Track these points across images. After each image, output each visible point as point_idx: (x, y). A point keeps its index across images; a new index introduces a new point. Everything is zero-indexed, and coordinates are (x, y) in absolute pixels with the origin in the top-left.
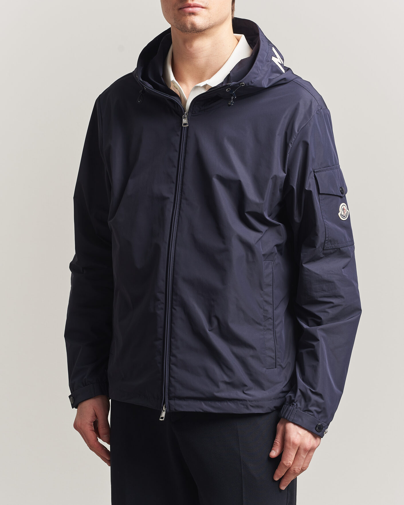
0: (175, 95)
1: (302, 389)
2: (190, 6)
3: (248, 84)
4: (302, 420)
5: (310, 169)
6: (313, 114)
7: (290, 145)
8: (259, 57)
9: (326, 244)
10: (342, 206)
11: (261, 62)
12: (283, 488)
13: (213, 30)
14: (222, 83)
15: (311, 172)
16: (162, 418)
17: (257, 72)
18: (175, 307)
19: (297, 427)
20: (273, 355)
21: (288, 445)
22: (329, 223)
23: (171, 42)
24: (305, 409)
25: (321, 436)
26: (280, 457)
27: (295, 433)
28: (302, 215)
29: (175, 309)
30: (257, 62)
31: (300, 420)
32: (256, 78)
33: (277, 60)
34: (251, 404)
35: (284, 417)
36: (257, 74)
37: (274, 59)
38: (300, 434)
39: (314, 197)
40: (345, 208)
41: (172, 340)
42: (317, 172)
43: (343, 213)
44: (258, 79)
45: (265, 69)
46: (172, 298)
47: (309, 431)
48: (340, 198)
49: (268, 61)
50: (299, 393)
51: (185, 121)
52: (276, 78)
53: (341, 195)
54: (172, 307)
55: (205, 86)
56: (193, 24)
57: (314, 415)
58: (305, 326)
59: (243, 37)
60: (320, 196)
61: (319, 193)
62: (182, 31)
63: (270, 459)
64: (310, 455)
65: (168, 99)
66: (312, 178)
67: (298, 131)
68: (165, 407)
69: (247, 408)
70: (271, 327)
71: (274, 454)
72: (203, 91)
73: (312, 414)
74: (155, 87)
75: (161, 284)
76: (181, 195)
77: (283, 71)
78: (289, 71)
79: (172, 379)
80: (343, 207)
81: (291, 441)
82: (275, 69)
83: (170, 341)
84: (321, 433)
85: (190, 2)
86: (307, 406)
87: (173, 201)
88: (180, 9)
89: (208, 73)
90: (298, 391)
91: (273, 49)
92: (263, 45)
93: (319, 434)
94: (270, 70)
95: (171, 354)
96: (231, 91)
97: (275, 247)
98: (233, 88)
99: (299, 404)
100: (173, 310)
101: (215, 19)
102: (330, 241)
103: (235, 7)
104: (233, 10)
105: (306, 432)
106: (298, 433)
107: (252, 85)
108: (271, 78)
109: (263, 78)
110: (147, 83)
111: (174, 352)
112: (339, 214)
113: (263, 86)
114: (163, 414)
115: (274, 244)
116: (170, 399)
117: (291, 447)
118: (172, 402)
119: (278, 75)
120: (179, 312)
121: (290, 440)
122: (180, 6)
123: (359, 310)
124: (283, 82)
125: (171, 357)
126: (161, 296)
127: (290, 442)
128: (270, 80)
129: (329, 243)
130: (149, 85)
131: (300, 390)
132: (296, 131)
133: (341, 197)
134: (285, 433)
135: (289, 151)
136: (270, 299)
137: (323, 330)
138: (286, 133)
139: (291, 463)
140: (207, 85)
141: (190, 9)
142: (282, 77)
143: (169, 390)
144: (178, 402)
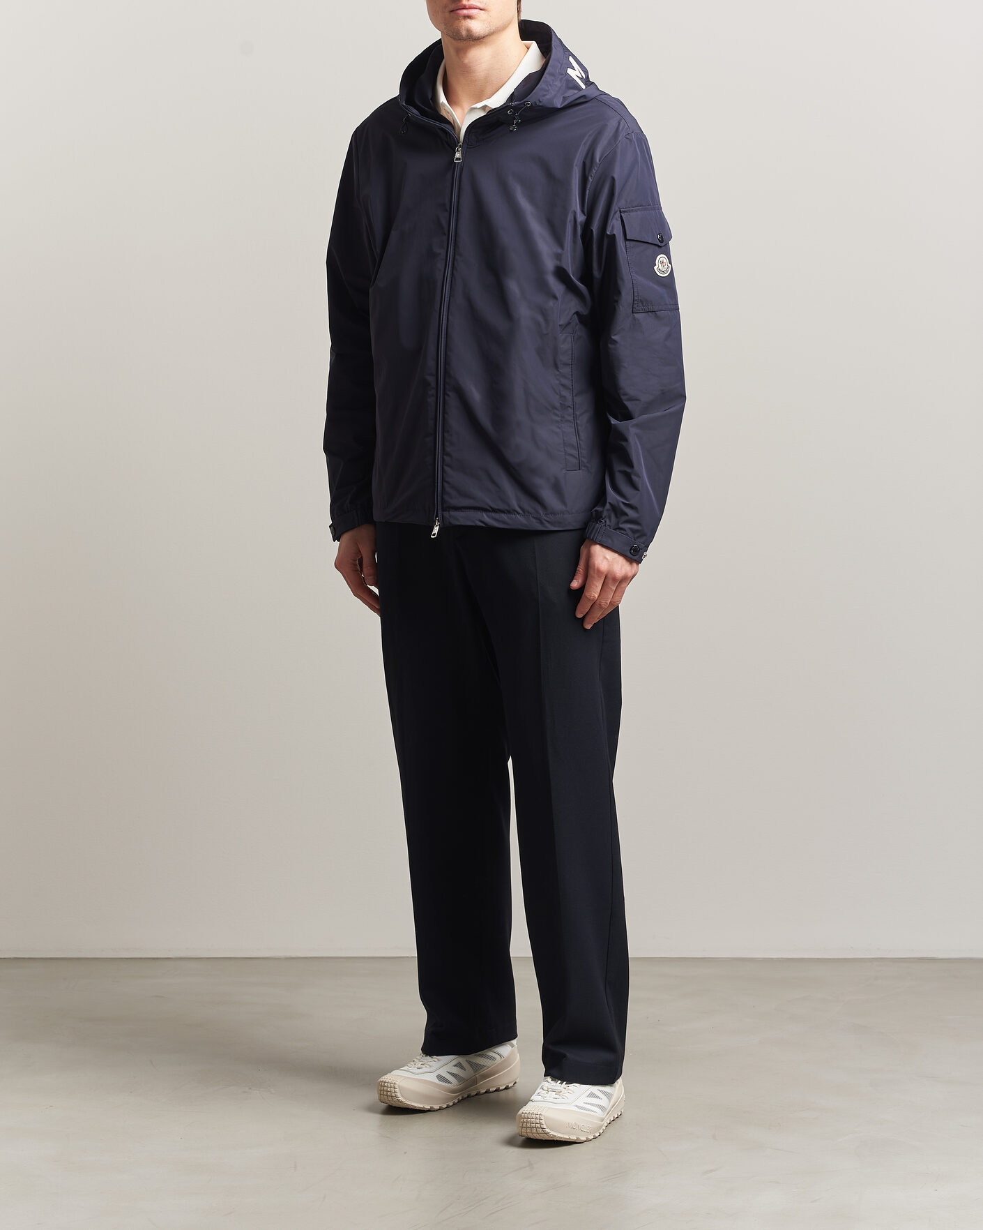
0: (448, 122)
1: (611, 502)
2: (464, 8)
3: (535, 103)
4: (612, 541)
5: (615, 208)
6: (620, 138)
7: (590, 178)
8: (549, 69)
9: (635, 306)
10: (661, 258)
11: (552, 74)
12: (588, 627)
13: (494, 37)
14: (505, 104)
15: (616, 212)
16: (434, 535)
17: (547, 88)
18: (448, 393)
19: (604, 550)
20: (574, 452)
21: (591, 572)
22: (640, 279)
23: (442, 57)
24: (616, 527)
25: (639, 562)
26: (582, 589)
27: (601, 558)
28: (603, 267)
29: (449, 396)
30: (545, 75)
31: (610, 541)
32: (544, 95)
33: (575, 73)
34: (548, 519)
35: (589, 538)
36: (548, 91)
37: (570, 71)
38: (607, 559)
39: (618, 244)
40: (665, 261)
41: (446, 434)
42: (624, 212)
43: (661, 268)
44: (548, 97)
45: (558, 83)
46: (444, 381)
47: (621, 554)
48: (657, 248)
49: (562, 74)
50: (608, 506)
51: (458, 155)
52: (572, 95)
53: (660, 244)
54: (445, 394)
55: (484, 108)
56: (469, 31)
57: (627, 534)
58: (613, 421)
59: (534, 45)
60: (627, 242)
61: (626, 239)
62: (454, 39)
63: (570, 591)
64: (623, 586)
65: (439, 129)
66: (617, 219)
67: (600, 161)
68: (438, 521)
69: (541, 523)
70: (571, 418)
71: (575, 584)
72: (482, 114)
73: (625, 533)
74: (423, 113)
75: (431, 363)
76: (455, 250)
77: (583, 86)
78: (592, 86)
79: (445, 484)
80: (661, 260)
81: (596, 568)
82: (572, 84)
83: (443, 437)
84: (637, 557)
85: (465, 2)
86: (618, 523)
87: (444, 257)
88: (452, 11)
89: (488, 91)
90: (608, 504)
91: (571, 59)
92: (556, 53)
93: (635, 558)
94: (564, 85)
95: (444, 453)
96: (514, 114)
97: (575, 315)
98: (516, 109)
99: (608, 523)
100: (446, 397)
101: (496, 23)
102: (641, 301)
103: (522, 7)
104: (519, 11)
105: (616, 555)
106: (605, 558)
107: (540, 104)
108: (567, 95)
109: (555, 96)
110: (411, 108)
111: (448, 449)
112: (655, 268)
113: (555, 106)
114: (436, 530)
115: (573, 311)
116: (444, 510)
117: (596, 576)
118: (446, 514)
119: (576, 91)
120: (453, 401)
121: (594, 566)
122: (452, 7)
123: (682, 397)
124: (582, 101)
125: (445, 457)
126: (431, 379)
127: (594, 569)
128: (565, 98)
129: (640, 304)
130: (415, 111)
131: (610, 503)
132: (598, 161)
133: (659, 246)
134: (589, 557)
135: (588, 186)
136: (568, 383)
137: (637, 425)
138: (584, 163)
139: (596, 596)
140: (486, 106)
141: (465, 12)
142: (581, 93)
143: (442, 498)
144: (452, 513)
